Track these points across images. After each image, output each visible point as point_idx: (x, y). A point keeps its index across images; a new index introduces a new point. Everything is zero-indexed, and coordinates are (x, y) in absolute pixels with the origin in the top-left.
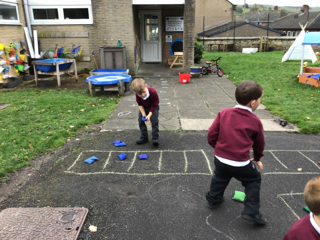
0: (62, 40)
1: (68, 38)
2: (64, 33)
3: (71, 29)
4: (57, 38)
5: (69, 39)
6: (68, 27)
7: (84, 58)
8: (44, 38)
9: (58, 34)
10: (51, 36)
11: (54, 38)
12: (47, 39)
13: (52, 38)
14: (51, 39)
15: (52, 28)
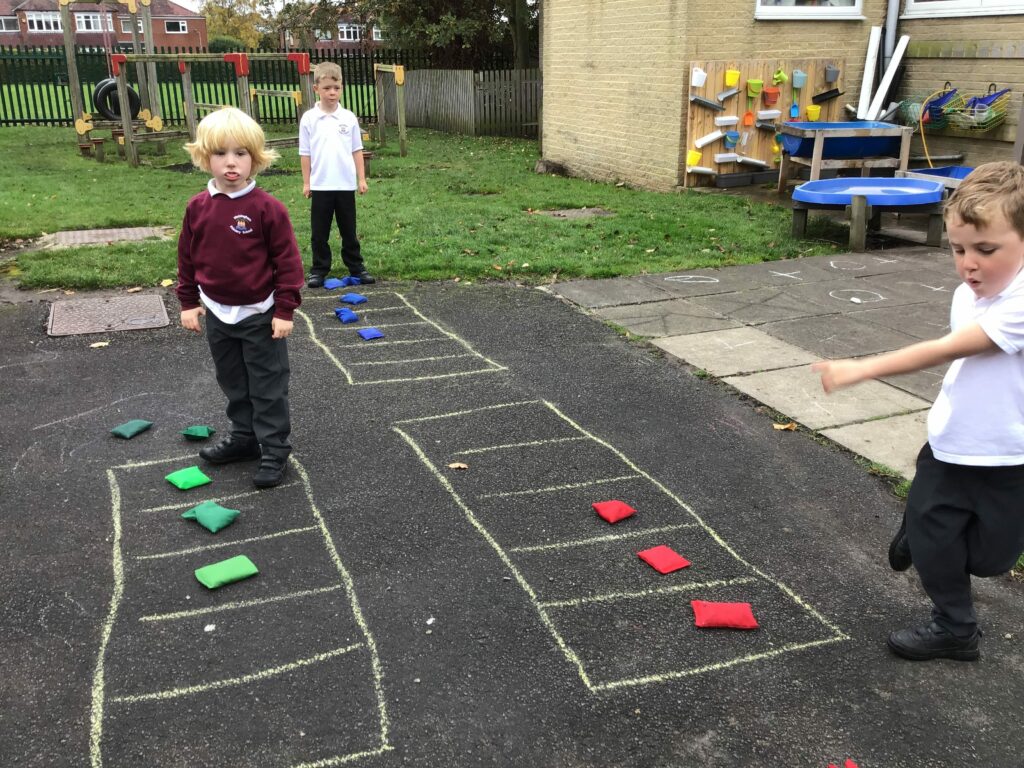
0: (965, 66)
1: (982, 62)
2: (975, 45)
3: (999, 30)
4: (953, 62)
5: (984, 65)
6: (991, 24)
7: (1008, 132)
8: (920, 61)
9: (961, 49)
10: (938, 54)
11: (947, 61)
12: (927, 65)
13: (941, 62)
14: (938, 64)
15: (948, 30)
